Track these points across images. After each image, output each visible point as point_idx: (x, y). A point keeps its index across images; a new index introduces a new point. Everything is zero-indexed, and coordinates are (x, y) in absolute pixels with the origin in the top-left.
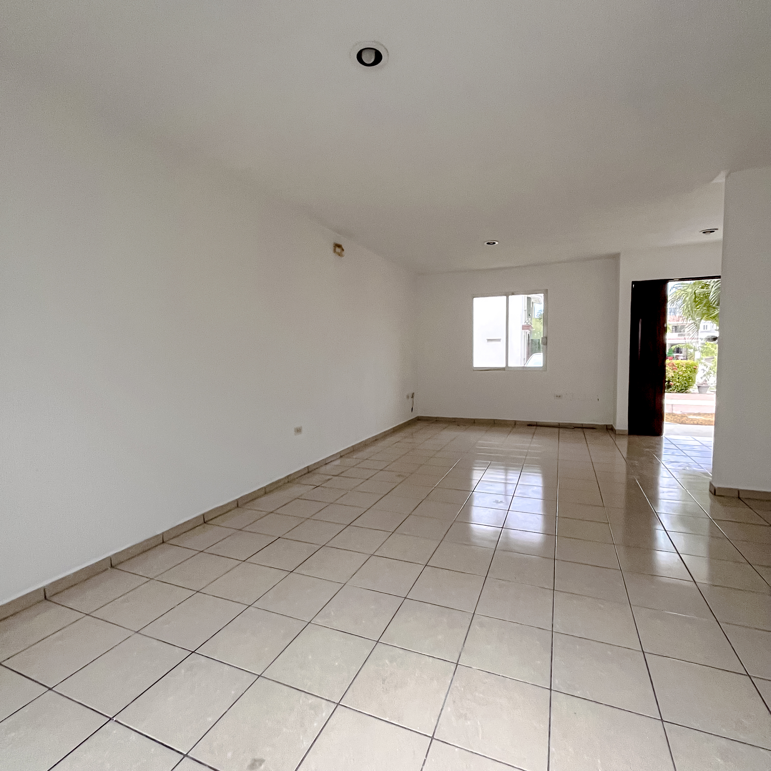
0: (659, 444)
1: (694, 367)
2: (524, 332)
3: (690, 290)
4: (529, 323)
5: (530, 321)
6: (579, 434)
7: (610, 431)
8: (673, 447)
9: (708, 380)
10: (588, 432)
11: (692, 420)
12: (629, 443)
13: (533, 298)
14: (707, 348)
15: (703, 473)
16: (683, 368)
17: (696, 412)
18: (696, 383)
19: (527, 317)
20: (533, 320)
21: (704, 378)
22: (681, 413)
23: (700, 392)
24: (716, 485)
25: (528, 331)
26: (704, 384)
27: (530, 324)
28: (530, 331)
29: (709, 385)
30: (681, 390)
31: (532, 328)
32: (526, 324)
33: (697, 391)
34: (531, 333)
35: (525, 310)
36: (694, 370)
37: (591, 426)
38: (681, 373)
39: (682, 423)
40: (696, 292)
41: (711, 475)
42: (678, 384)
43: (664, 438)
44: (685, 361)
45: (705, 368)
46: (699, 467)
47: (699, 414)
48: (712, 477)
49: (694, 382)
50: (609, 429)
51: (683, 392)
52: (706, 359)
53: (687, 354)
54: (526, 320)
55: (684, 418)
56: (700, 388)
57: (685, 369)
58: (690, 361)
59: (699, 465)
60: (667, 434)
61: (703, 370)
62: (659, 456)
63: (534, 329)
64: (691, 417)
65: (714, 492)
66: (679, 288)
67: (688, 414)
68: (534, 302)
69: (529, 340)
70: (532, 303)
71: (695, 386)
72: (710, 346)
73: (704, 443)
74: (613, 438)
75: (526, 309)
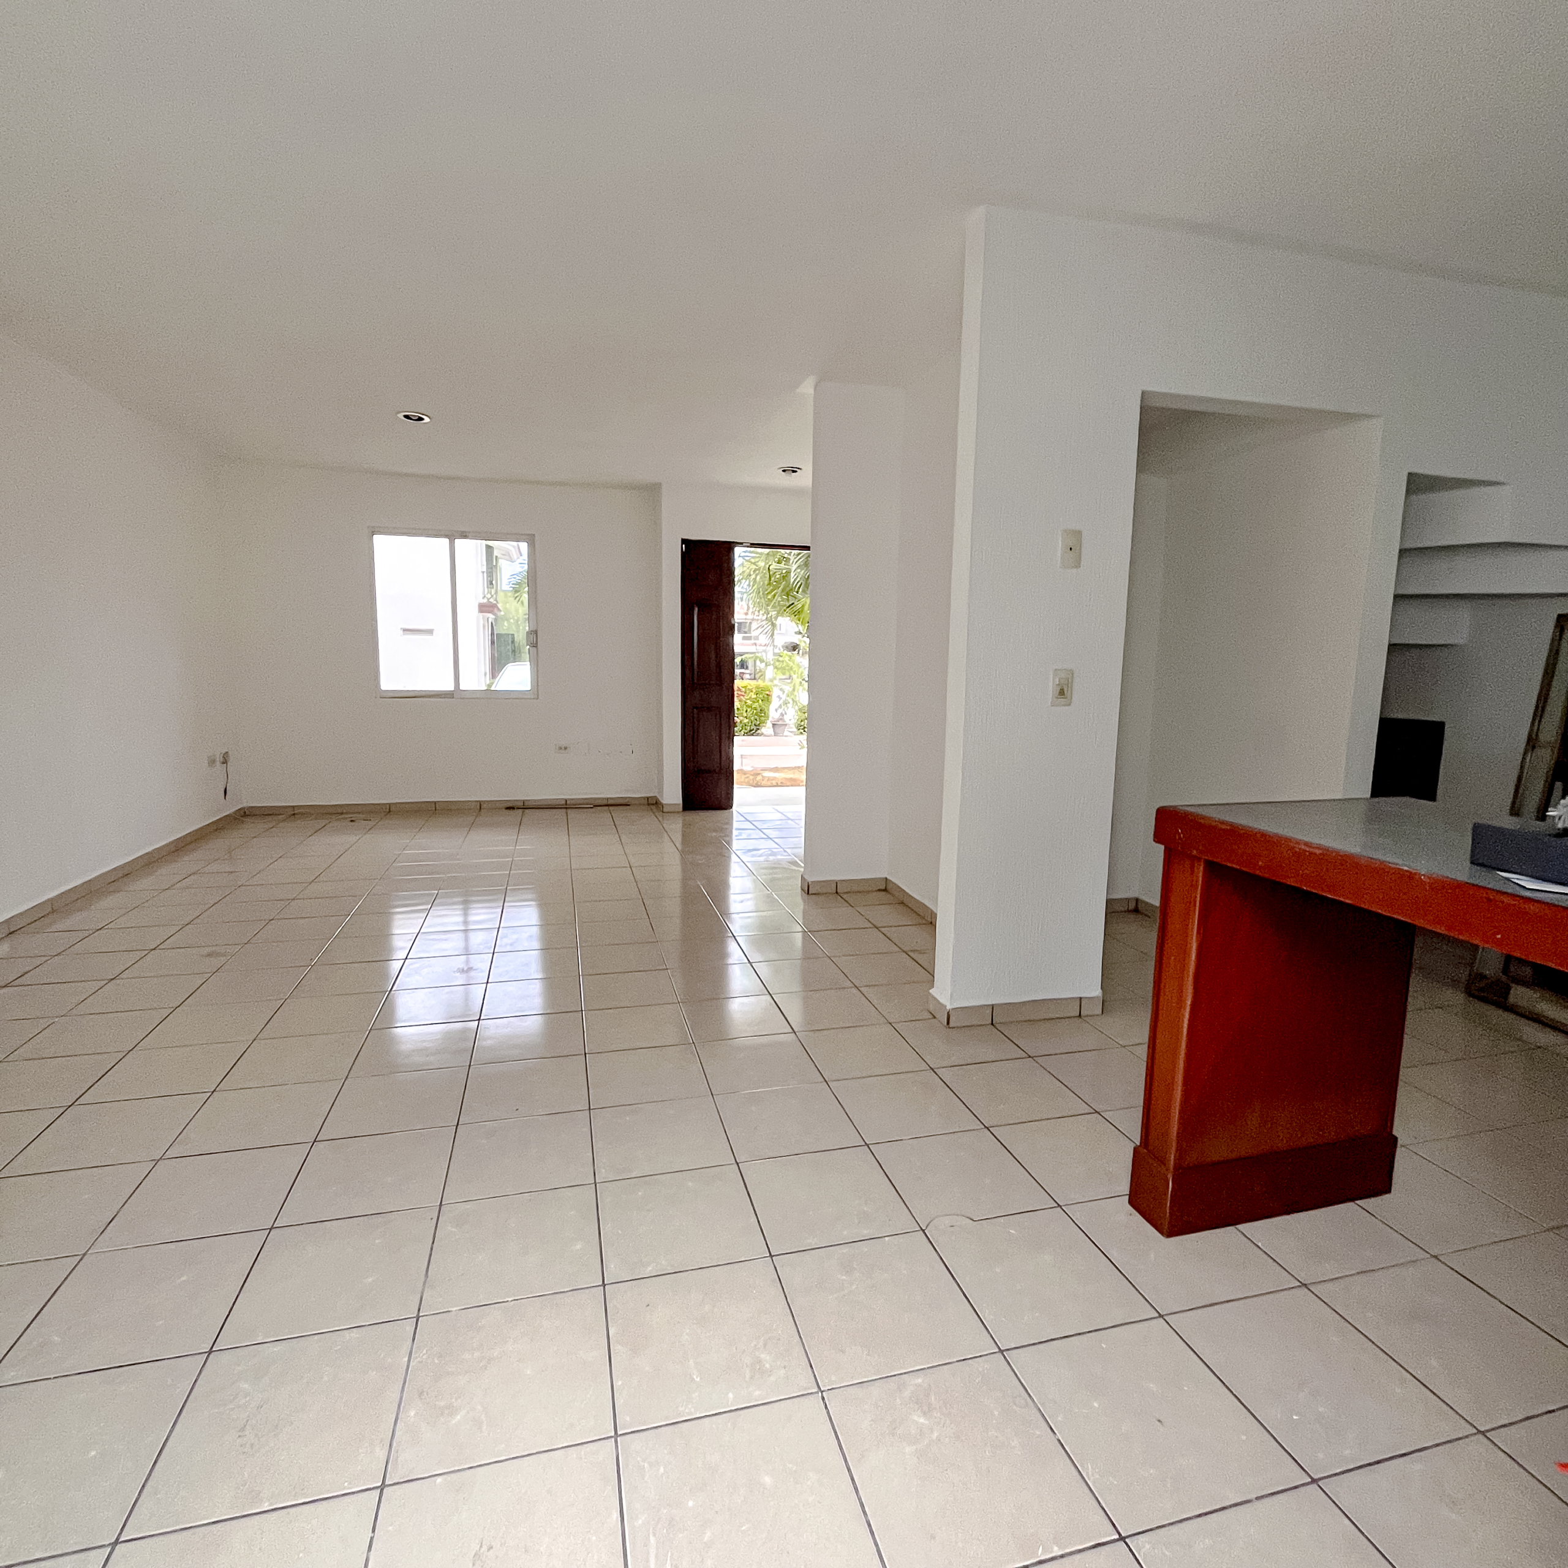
0: (729, 822)
1: (767, 692)
2: (483, 618)
3: (762, 564)
4: (491, 600)
5: (495, 596)
6: (604, 816)
7: (653, 807)
8: (748, 825)
9: (786, 714)
10: (617, 813)
11: (769, 779)
12: (686, 825)
13: (497, 548)
14: (783, 661)
15: (789, 862)
16: (753, 694)
17: (772, 767)
18: (770, 719)
19: (488, 587)
20: (501, 595)
21: (780, 711)
22: (752, 769)
23: (776, 734)
24: (810, 879)
25: (491, 616)
26: (781, 719)
27: (495, 602)
28: (494, 617)
29: (787, 722)
30: (751, 731)
31: (499, 610)
32: (485, 601)
33: (771, 731)
34: (496, 620)
35: (483, 572)
36: (767, 698)
37: (621, 802)
38: (749, 702)
39: (757, 786)
40: (771, 568)
41: (803, 865)
42: (746, 721)
43: (735, 813)
44: (753, 683)
45: (780, 693)
46: (786, 854)
47: (776, 770)
48: (805, 868)
49: (768, 717)
50: (653, 804)
51: (752, 735)
52: (780, 679)
53: (755, 670)
54: (486, 593)
55: (759, 778)
56: (776, 727)
57: (755, 696)
58: (760, 683)
59: (785, 851)
60: (739, 805)
61: (779, 697)
62: (729, 843)
63: (502, 613)
64: (766, 774)
65: (808, 890)
66: (747, 558)
67: (762, 770)
68: (499, 556)
69: (492, 634)
70: (496, 557)
71: (769, 724)
72: (787, 659)
73: (790, 815)
74: (660, 819)
75: (485, 569)
